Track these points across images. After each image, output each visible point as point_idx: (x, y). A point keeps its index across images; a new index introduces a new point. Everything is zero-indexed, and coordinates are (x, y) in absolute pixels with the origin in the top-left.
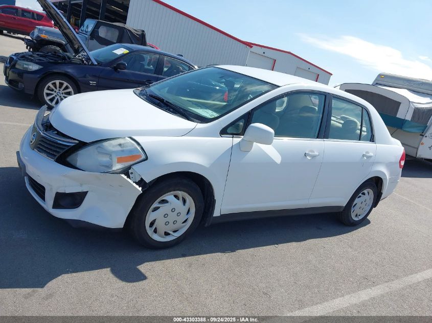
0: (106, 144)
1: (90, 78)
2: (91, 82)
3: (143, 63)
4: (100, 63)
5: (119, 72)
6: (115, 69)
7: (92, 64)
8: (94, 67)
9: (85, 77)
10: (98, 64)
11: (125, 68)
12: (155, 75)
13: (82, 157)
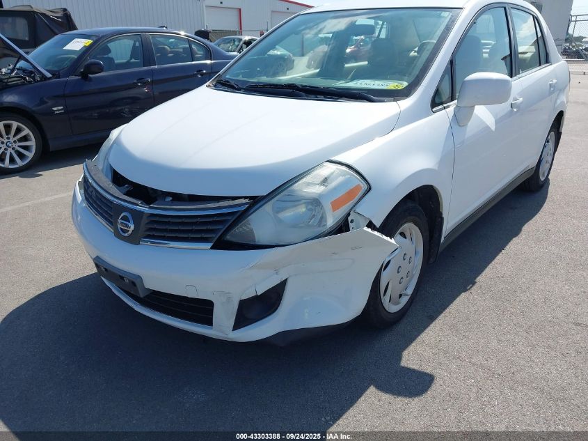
0: (297, 186)
1: (50, 103)
2: (55, 109)
3: (110, 55)
4: (55, 74)
5: (91, 79)
6: (85, 76)
7: (44, 78)
8: (48, 82)
9: (42, 102)
10: (53, 75)
11: (101, 70)
12: (145, 68)
13: (261, 225)
